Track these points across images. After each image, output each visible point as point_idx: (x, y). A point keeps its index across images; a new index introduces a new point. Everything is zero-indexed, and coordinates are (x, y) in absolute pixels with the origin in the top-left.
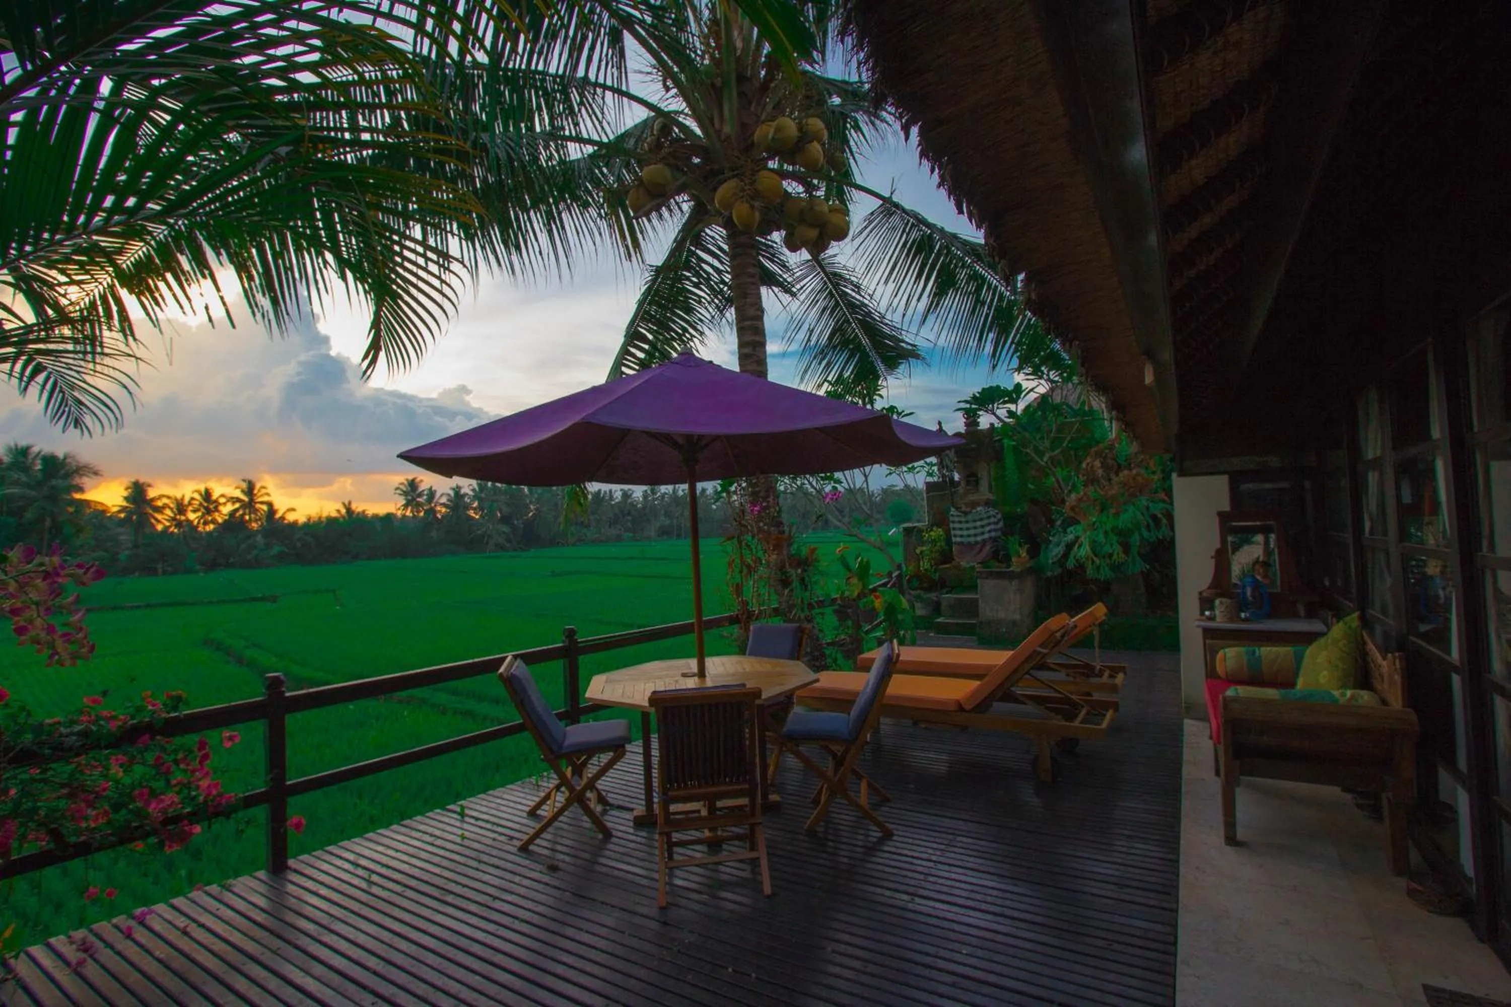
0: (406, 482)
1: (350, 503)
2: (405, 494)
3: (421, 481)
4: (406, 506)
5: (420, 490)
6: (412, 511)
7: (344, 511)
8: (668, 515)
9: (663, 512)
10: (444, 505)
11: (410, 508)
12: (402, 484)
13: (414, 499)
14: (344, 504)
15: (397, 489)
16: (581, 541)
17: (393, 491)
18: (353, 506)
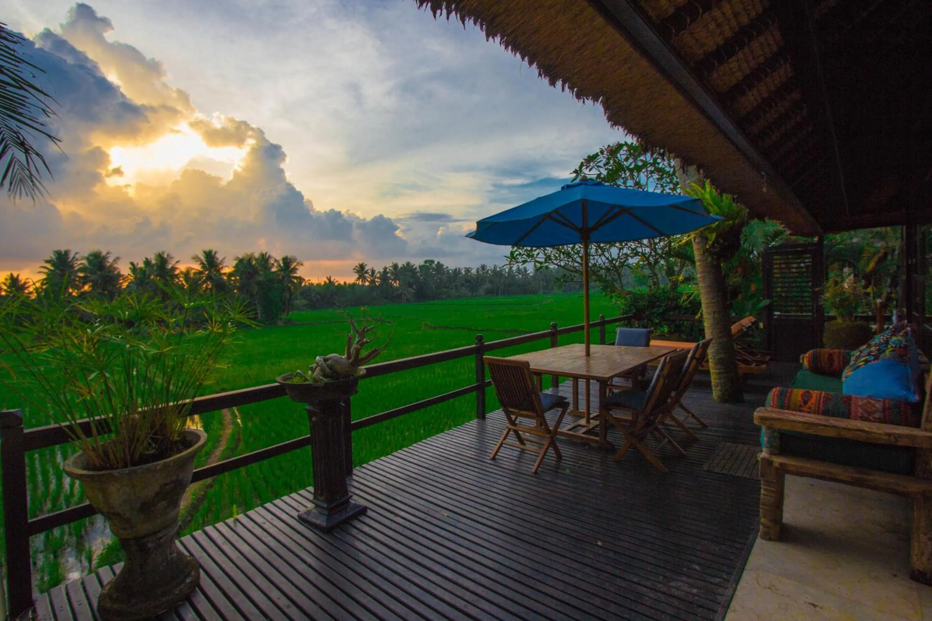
0: (358, 266)
1: (330, 277)
2: (358, 272)
3: (366, 265)
4: (358, 279)
5: (366, 269)
6: (362, 281)
7: (328, 282)
8: (491, 282)
9: (487, 280)
10: (378, 278)
11: (361, 280)
12: (356, 266)
13: (363, 275)
14: (327, 278)
15: (354, 269)
16: (449, 297)
17: (352, 271)
18: (332, 280)
